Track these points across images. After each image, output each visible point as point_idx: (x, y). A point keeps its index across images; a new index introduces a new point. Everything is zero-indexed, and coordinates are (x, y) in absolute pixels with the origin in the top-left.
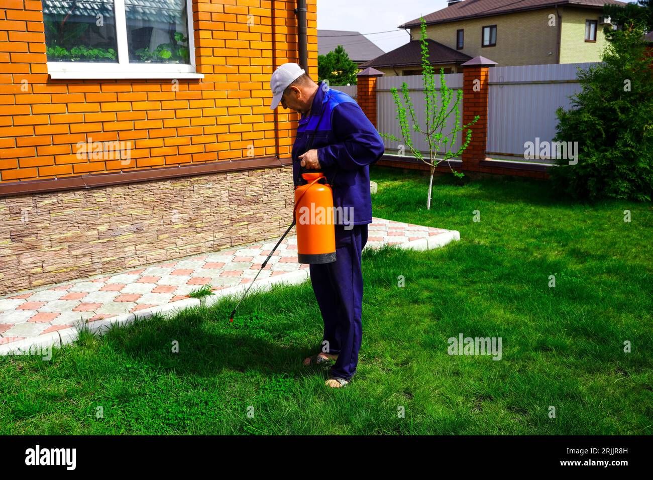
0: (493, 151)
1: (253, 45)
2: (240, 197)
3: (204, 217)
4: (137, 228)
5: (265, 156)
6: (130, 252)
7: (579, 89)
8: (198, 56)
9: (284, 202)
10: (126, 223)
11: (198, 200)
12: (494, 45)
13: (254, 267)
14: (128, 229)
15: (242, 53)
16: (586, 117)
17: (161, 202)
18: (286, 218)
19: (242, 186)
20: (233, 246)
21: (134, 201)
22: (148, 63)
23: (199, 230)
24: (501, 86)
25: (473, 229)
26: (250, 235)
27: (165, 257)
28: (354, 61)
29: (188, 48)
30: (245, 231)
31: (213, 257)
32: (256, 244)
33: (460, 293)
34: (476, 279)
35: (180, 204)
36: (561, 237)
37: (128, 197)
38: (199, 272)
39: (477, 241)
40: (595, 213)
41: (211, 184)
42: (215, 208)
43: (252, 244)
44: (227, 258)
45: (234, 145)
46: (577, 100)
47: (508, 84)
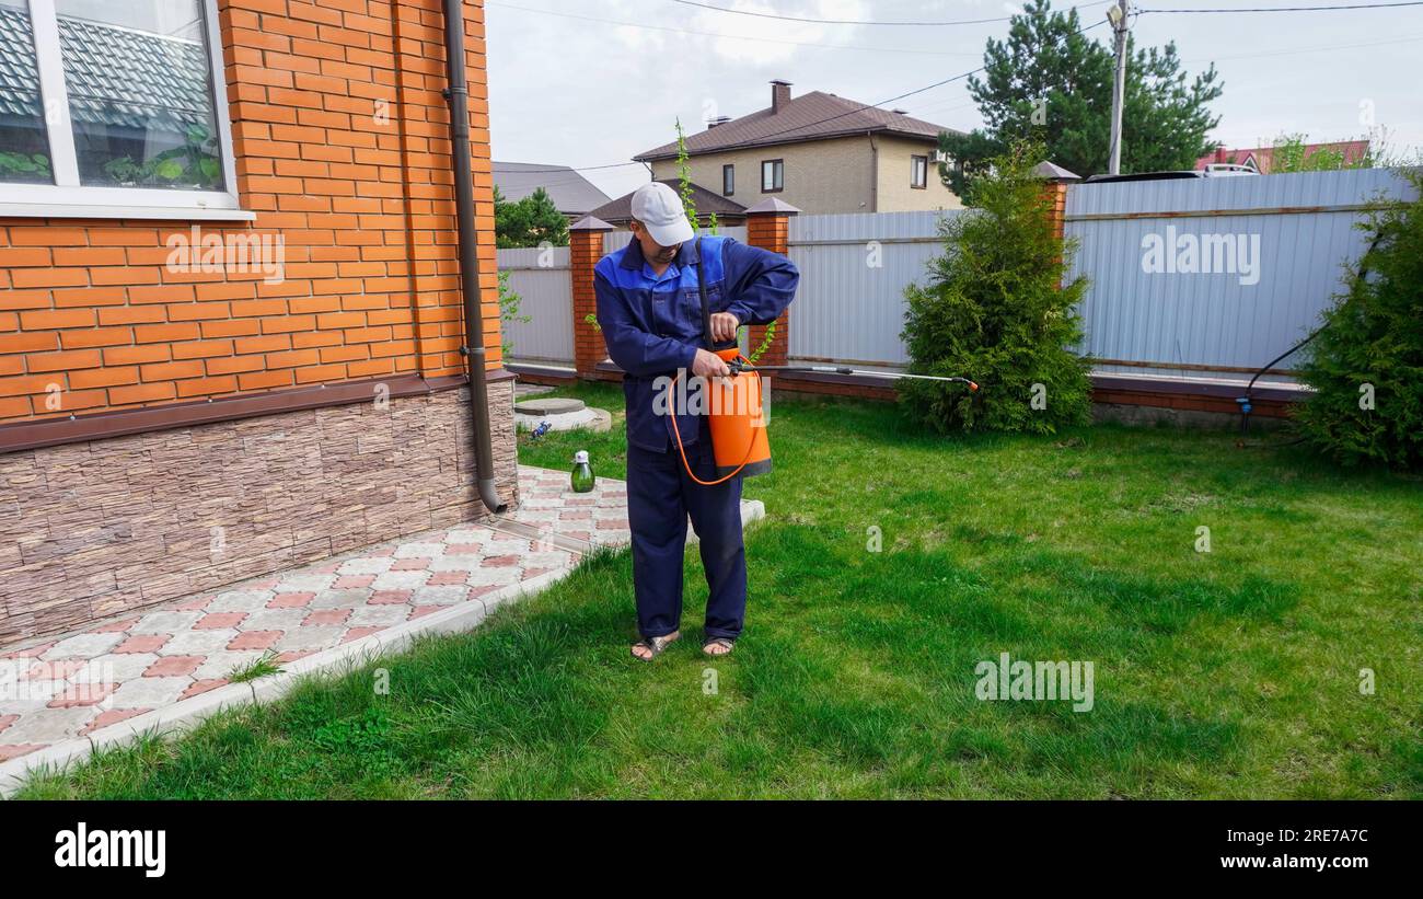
0: (799, 354)
1: (361, 156)
2: (346, 457)
3: (269, 501)
4: (116, 534)
5: (394, 374)
6: (102, 585)
7: (940, 251)
8: (242, 175)
9: (437, 463)
10: (89, 526)
11: (256, 467)
12: (781, 190)
13: (376, 599)
14: (93, 537)
15: (337, 170)
16: (955, 298)
17: (171, 476)
18: (442, 491)
19: (349, 436)
20: (335, 555)
21: (105, 477)
22: (129, 187)
23: (260, 527)
24: (809, 248)
25: (784, 493)
26: (369, 529)
27: (185, 589)
28: (563, 213)
29: (220, 160)
30: (360, 522)
31: (293, 580)
32: (383, 546)
33: (782, 630)
34: (807, 600)
35: (215, 477)
36: (935, 504)
37: (91, 469)
38: (258, 619)
39: (794, 516)
40: (977, 458)
41: (283, 434)
42: (294, 482)
43: (375, 546)
44: (321, 581)
45: (328, 355)
46: (938, 269)
47: (820, 244)
